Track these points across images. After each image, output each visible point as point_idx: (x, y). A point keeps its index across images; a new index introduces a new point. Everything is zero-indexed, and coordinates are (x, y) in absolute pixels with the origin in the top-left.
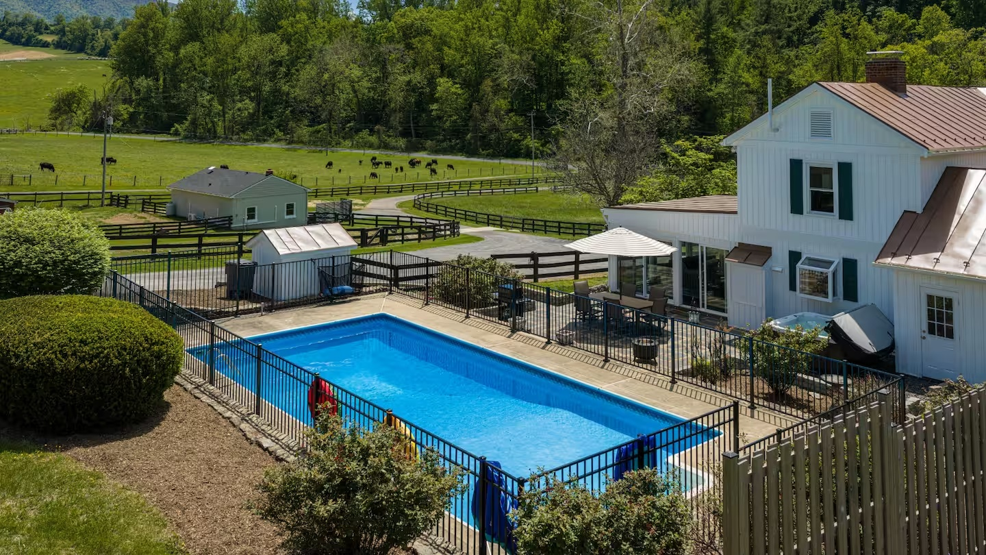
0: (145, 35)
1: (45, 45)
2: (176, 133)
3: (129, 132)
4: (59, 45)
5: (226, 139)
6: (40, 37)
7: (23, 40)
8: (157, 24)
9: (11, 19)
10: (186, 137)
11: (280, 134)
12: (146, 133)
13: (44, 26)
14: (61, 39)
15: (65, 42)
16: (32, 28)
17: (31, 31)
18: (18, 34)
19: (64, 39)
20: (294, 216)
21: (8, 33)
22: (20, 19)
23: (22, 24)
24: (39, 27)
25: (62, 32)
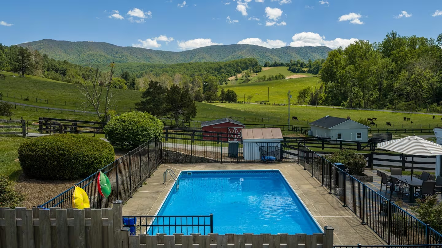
0: (332, 64)
1: (304, 72)
2: (343, 105)
3: (325, 105)
4: (309, 72)
5: (365, 108)
6: (302, 69)
7: (297, 70)
8: (337, 58)
9: (293, 62)
10: (347, 107)
11: (390, 106)
12: (331, 105)
13: (304, 65)
14: (309, 69)
15: (311, 70)
16: (299, 66)
17: (299, 67)
18: (295, 68)
19: (311, 69)
20: (361, 139)
21: (291, 68)
22: (296, 63)
23: (296, 65)
24: (303, 65)
25: (310, 66)
